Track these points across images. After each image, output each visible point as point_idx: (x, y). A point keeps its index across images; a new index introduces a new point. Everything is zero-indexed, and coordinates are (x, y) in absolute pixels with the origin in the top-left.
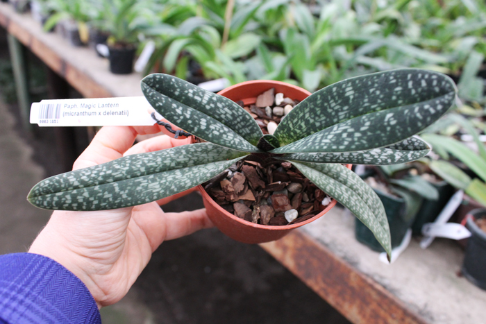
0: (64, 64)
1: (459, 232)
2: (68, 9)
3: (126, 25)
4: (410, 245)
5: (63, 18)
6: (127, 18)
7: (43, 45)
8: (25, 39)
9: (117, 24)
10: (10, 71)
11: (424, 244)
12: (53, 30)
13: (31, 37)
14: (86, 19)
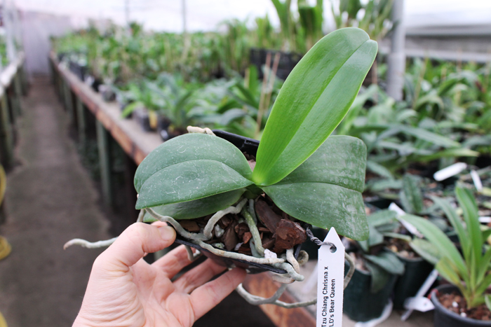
0: (134, 146)
1: (425, 304)
2: (142, 100)
3: (184, 114)
4: (391, 317)
5: (138, 107)
6: (185, 108)
7: (120, 130)
8: (107, 124)
9: (176, 113)
10: (97, 151)
11: (404, 317)
12: (130, 116)
13: (112, 122)
14: (156, 108)
